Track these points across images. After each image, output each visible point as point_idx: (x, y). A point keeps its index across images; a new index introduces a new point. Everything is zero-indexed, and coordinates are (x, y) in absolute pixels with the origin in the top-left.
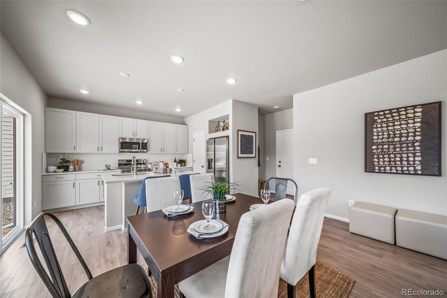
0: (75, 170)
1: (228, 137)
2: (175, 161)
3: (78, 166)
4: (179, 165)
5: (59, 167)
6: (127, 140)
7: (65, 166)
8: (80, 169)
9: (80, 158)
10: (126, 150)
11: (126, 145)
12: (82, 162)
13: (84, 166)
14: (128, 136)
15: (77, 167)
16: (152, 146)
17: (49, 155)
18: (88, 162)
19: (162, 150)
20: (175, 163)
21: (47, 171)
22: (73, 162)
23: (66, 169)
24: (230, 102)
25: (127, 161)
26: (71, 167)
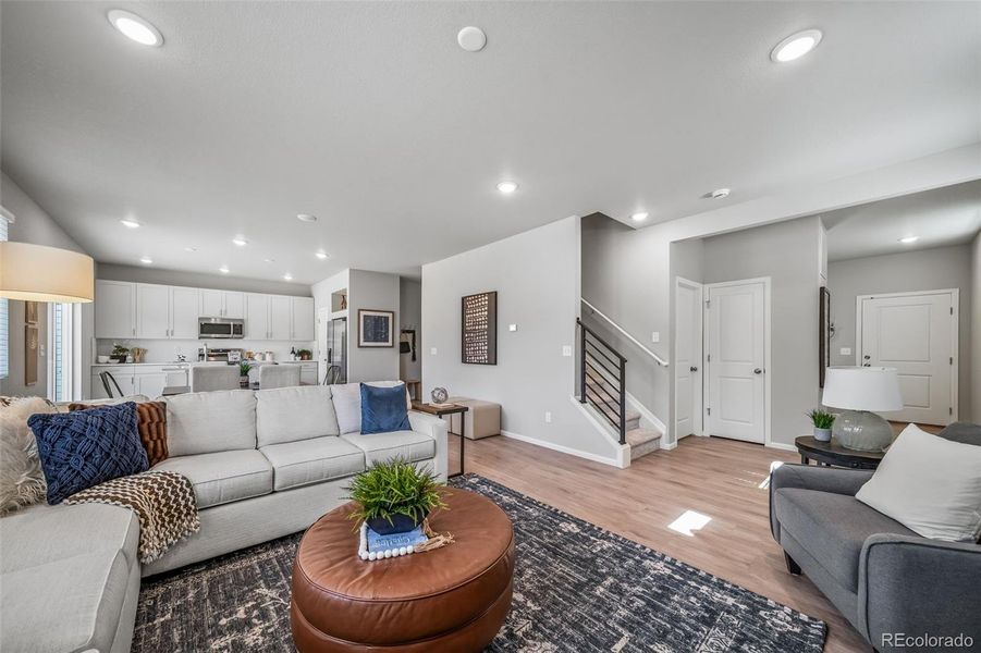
0: (134, 361)
1: (345, 319)
2: (293, 352)
3: (140, 356)
4: (298, 358)
5: (113, 358)
6: (213, 322)
7: (120, 356)
8: (142, 361)
9: (142, 346)
10: (213, 336)
11: (207, 329)
12: (145, 351)
13: (147, 356)
14: (215, 315)
15: (137, 358)
16: (251, 328)
17: (99, 341)
18: (153, 351)
19: (269, 336)
20: (293, 355)
21: (97, 362)
22: (133, 351)
23: (123, 360)
24: (347, 272)
25: (224, 351)
26: (129, 358)
